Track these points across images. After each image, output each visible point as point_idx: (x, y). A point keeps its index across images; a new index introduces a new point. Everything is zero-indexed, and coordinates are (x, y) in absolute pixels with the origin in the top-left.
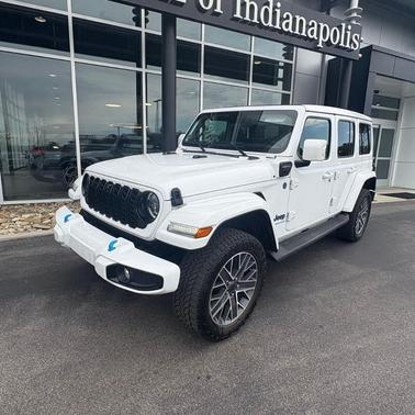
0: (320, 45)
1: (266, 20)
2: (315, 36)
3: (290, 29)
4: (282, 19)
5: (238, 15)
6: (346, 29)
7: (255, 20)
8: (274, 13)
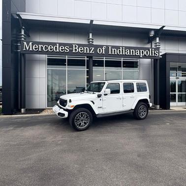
0: (141, 57)
1: (120, 53)
2: (139, 54)
3: (129, 54)
4: (125, 52)
5: (110, 53)
6: (152, 50)
7: (116, 53)
8: (122, 50)
